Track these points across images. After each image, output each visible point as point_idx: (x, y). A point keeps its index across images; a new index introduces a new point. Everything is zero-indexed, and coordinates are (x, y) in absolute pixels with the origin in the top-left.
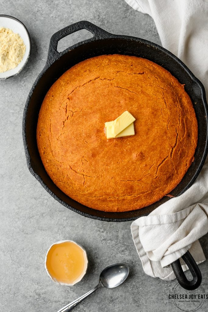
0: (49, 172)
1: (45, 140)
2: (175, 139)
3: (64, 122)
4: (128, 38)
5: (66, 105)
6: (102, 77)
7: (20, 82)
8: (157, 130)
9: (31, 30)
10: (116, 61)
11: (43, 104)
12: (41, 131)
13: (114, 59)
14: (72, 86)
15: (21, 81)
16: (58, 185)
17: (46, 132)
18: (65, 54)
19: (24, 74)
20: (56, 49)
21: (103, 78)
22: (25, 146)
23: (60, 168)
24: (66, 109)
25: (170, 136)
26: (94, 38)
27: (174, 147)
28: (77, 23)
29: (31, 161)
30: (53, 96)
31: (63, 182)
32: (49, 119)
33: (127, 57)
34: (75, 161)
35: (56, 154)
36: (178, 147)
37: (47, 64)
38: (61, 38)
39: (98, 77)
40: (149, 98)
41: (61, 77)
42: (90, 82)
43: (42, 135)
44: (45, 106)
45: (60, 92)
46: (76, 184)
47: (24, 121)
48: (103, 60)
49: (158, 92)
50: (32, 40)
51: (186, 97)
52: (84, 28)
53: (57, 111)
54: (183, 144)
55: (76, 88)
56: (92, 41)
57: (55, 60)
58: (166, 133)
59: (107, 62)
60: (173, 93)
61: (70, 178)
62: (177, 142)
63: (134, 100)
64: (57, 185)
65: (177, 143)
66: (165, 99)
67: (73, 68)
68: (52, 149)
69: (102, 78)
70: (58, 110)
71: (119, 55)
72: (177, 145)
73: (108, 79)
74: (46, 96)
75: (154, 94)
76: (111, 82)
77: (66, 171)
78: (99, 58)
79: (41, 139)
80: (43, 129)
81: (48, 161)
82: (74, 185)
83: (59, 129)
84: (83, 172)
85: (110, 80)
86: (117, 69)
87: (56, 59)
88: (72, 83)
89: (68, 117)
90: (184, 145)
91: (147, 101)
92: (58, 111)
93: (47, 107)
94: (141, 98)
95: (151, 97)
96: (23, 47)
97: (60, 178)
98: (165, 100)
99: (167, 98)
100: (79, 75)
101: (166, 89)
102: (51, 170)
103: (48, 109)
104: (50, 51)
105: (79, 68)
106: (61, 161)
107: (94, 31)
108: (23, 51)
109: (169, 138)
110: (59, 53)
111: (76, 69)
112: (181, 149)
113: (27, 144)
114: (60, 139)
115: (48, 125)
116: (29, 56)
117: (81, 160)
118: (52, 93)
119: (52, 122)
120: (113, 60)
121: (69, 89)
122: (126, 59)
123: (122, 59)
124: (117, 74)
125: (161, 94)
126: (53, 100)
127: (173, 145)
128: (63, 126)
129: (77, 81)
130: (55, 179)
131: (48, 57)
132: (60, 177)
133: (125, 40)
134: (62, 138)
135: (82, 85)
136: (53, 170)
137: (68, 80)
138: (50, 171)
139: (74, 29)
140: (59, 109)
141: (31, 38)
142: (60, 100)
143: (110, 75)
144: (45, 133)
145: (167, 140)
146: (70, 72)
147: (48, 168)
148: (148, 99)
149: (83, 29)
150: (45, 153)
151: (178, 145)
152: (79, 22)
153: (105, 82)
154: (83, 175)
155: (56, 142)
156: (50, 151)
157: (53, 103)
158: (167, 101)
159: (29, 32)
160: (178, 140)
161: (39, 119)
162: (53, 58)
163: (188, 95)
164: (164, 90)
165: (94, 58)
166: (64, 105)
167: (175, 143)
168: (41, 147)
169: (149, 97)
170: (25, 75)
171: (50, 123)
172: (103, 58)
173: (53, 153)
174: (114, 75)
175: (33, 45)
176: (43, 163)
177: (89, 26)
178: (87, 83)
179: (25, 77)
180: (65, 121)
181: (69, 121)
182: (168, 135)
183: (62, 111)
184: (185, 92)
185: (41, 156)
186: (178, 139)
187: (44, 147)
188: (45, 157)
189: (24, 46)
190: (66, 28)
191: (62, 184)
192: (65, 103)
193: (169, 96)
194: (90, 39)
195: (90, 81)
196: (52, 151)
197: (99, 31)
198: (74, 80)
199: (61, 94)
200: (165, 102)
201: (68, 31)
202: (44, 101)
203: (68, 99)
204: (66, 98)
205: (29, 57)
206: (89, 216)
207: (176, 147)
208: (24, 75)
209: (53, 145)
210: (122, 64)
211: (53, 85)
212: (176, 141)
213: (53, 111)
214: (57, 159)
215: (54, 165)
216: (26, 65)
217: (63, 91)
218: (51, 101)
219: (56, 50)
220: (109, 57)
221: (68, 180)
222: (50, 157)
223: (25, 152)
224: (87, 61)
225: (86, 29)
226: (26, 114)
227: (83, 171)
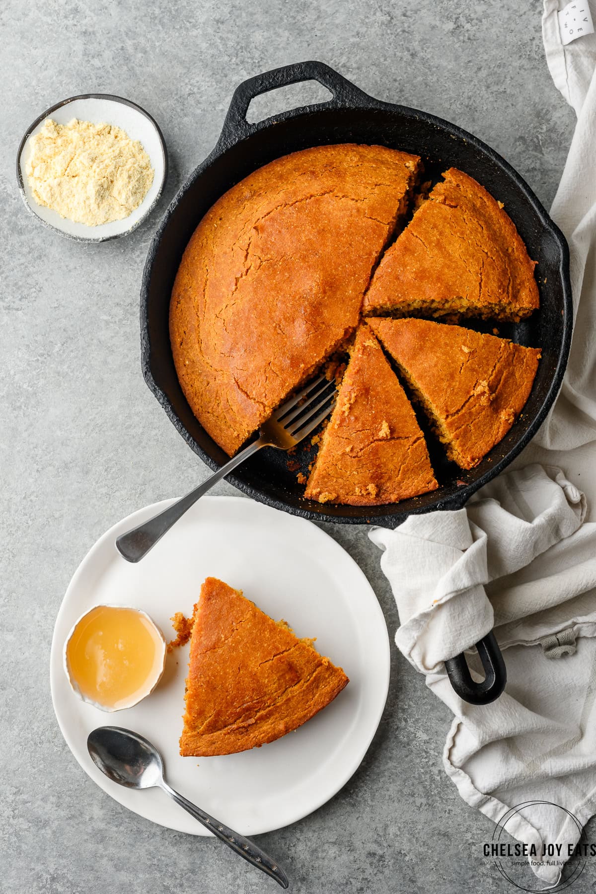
0: (186, 388)
1: (188, 313)
2: (465, 400)
3: (237, 279)
4: (410, 114)
5: (247, 242)
6: (339, 191)
7: (130, 252)
8: (437, 362)
9: (170, 135)
10: (376, 161)
11: (196, 235)
12: (182, 294)
13: (372, 155)
14: (267, 202)
15: (133, 249)
16: (203, 419)
17: (193, 297)
18: (262, 129)
19: (144, 234)
20: (245, 115)
21: (340, 195)
22: (142, 321)
23: (212, 382)
24: (247, 250)
25: (457, 387)
26: (332, 102)
27: (453, 415)
28: (300, 65)
29: (150, 357)
30: (220, 219)
31: (214, 416)
32: (205, 269)
33: (403, 155)
34: (250, 371)
35: (208, 348)
36: (459, 419)
37: (220, 145)
38: (259, 93)
39: (331, 191)
40: (448, 262)
41: (245, 179)
42: (310, 198)
43: (183, 301)
44: (199, 238)
45: (240, 211)
46: (243, 424)
47: (149, 265)
48: (346, 155)
49: (473, 258)
50: (169, 159)
51: (530, 291)
52: (314, 79)
53: (225, 253)
54: (475, 419)
55: (277, 208)
56: (328, 109)
57: (237, 139)
58: (452, 376)
59: (356, 159)
60: (504, 272)
61: (233, 408)
62: (464, 408)
63: (413, 255)
64: (199, 419)
65: (463, 411)
66: (483, 277)
67: (276, 163)
68: (201, 337)
69: (338, 194)
70: (228, 250)
71: (385, 150)
72: (460, 413)
73: (353, 197)
74: (205, 217)
75: (463, 258)
76: (359, 205)
77: (226, 390)
78: (337, 149)
79: (179, 311)
80: (186, 288)
81: (187, 362)
82: (238, 425)
83: (223, 293)
84: (264, 399)
85: (357, 201)
86: (376, 179)
87: (241, 137)
88: (269, 195)
89: (248, 270)
90: (474, 422)
91: (443, 267)
92: (228, 252)
93: (205, 241)
94: (431, 256)
95: (455, 262)
96: (148, 173)
97: (210, 405)
98: (481, 281)
99: (488, 276)
100: (287, 179)
101: (492, 258)
102: (192, 384)
103: (205, 247)
104: (230, 117)
105: (289, 166)
106: (216, 366)
107: (335, 87)
108: (148, 181)
109: (453, 390)
110: (249, 125)
111: (282, 165)
112: (463, 427)
113: (147, 318)
114: (224, 316)
115: (201, 281)
116: (159, 195)
117: (262, 370)
118: (220, 212)
119: (211, 276)
120: (369, 157)
121: (260, 209)
122: (398, 160)
123: (391, 158)
124: (374, 189)
125: (478, 264)
126: (221, 227)
127: (453, 410)
128: (234, 287)
129: (281, 193)
130: (197, 405)
131: (223, 131)
132: (210, 402)
133: (403, 118)
134: (228, 315)
135: (290, 203)
136: (197, 384)
137: (260, 188)
138: (189, 387)
139: (292, 77)
140: (230, 249)
141: (169, 154)
142: (237, 229)
143: (357, 188)
144: (190, 299)
145: (446, 392)
146: (268, 170)
147: (186, 378)
148: (446, 264)
149: (310, 79)
150: (183, 344)
151: (463, 415)
152: (303, 63)
153: (345, 204)
154: (262, 403)
155: (213, 322)
156: (196, 341)
157: (219, 235)
158: (485, 283)
159: (165, 138)
160: (469, 406)
161: (181, 266)
162: (235, 135)
163: (536, 288)
164: (488, 257)
165: (327, 148)
166: (243, 242)
167: (459, 407)
168: (176, 329)
169: (450, 260)
170: (144, 238)
171: (205, 277)
172: (348, 151)
173: (203, 345)
174: (367, 191)
175: (170, 171)
176: (176, 366)
177: (325, 74)
178: (302, 200)
179: (144, 242)
180: (242, 276)
181: (250, 279)
182: (454, 384)
183: (238, 255)
184: (532, 280)
185: (173, 349)
186: (468, 403)
187: (183, 329)
188: (183, 354)
189: (151, 170)
190: (273, 72)
191: (212, 419)
192: (246, 237)
193: (494, 275)
194: (324, 105)
195: (311, 196)
196: (200, 342)
197: (346, 88)
198: (275, 189)
199: (240, 217)
200: (480, 284)
201: (278, 79)
202: (199, 226)
203: (254, 230)
204: (250, 226)
205: (160, 198)
206: (266, 500)
207: (456, 416)
208: (142, 236)
209: (206, 327)
210: (388, 169)
211: (224, 195)
212: (464, 405)
213: (216, 251)
214: (209, 361)
215: (200, 374)
216: (151, 213)
217: (245, 211)
218: (216, 228)
219: (244, 117)
220: (362, 149)
221: (228, 412)
222: (194, 353)
223: (141, 334)
224: (311, 152)
225: (317, 80)
226: (156, 251)
227: (264, 395)
